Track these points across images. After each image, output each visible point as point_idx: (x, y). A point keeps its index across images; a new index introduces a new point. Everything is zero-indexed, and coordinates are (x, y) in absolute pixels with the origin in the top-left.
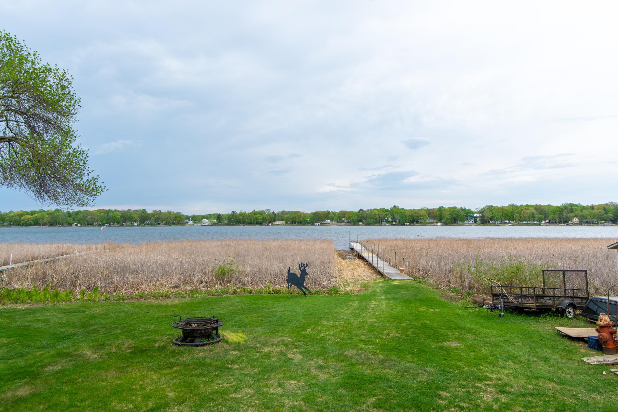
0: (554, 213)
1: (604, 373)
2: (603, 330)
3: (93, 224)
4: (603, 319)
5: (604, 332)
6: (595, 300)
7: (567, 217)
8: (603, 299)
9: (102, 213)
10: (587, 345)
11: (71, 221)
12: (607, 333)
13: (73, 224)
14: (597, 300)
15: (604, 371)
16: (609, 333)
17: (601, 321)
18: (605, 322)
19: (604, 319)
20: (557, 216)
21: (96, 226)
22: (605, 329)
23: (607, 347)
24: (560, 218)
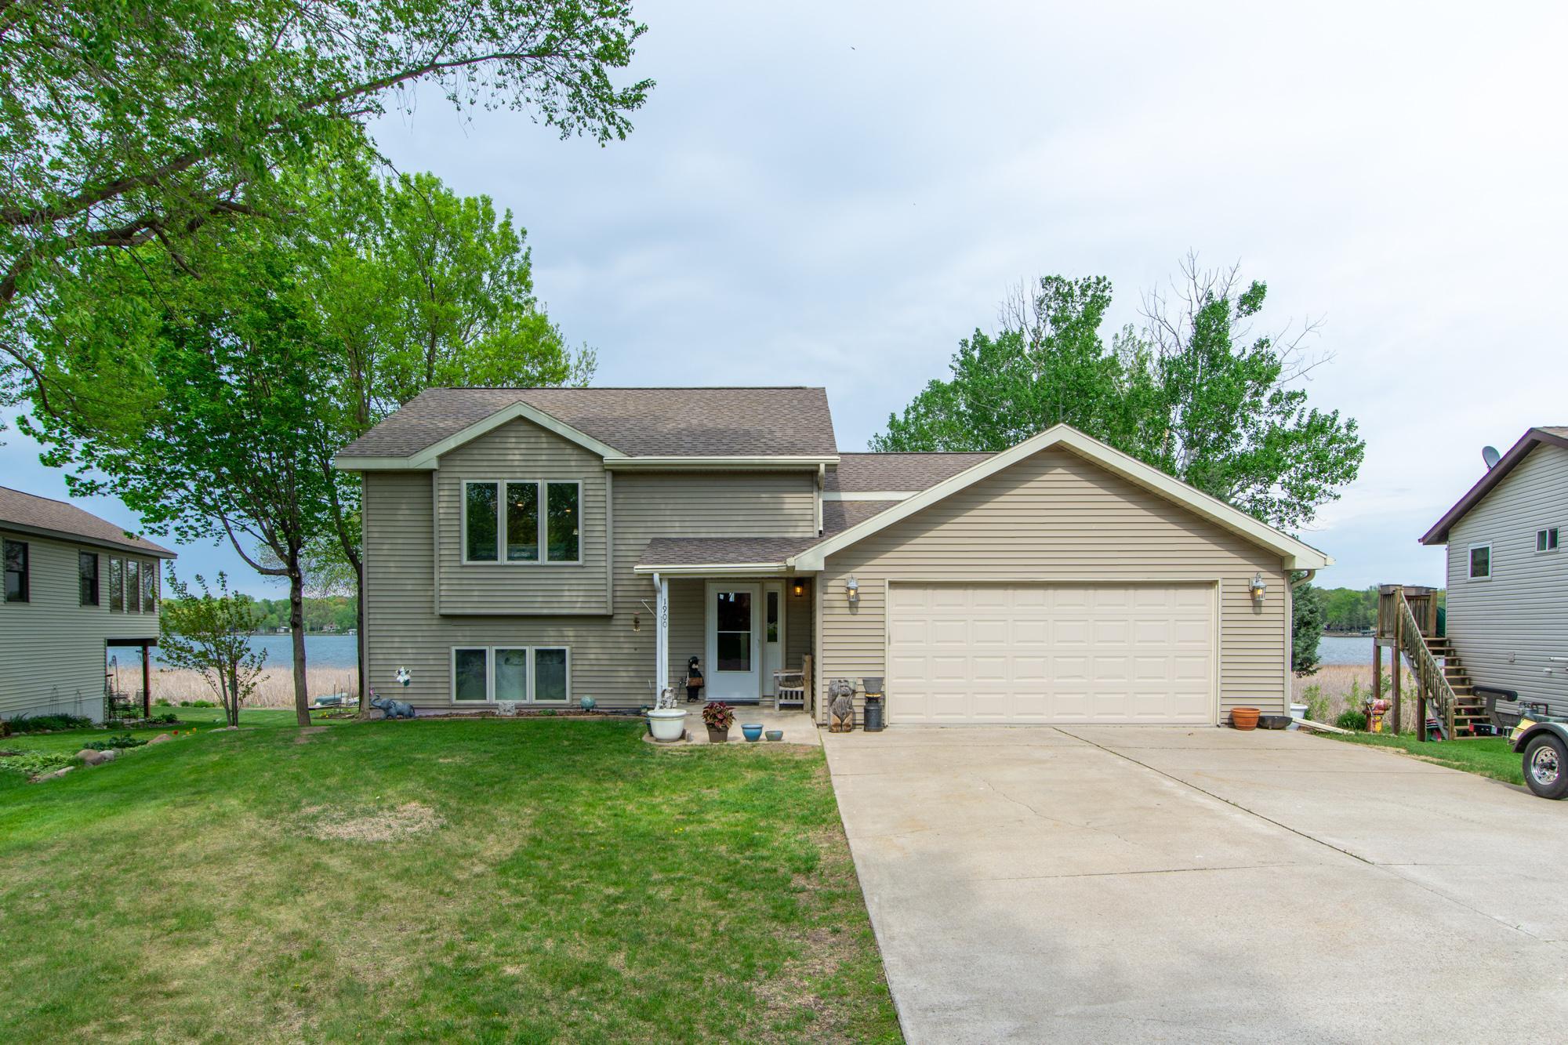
0: (1338, 607)
3: (321, 629)
7: (1365, 618)
9: (341, 603)
11: (275, 623)
13: (280, 627)
20: (1345, 614)
21: (329, 633)
24: (1350, 619)
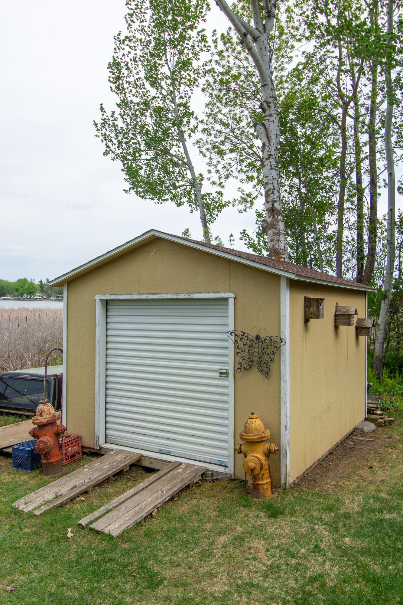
1: (70, 535)
2: (43, 432)
4: (44, 411)
5: (45, 435)
6: (7, 377)
8: (19, 374)
10: (10, 460)
12: (50, 436)
14: (11, 376)
15: (70, 530)
16: (53, 435)
17: (41, 415)
18: (48, 416)
19: (46, 410)
22: (47, 428)
23: (50, 461)
